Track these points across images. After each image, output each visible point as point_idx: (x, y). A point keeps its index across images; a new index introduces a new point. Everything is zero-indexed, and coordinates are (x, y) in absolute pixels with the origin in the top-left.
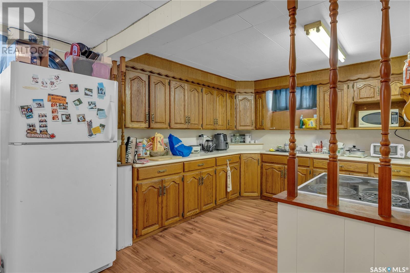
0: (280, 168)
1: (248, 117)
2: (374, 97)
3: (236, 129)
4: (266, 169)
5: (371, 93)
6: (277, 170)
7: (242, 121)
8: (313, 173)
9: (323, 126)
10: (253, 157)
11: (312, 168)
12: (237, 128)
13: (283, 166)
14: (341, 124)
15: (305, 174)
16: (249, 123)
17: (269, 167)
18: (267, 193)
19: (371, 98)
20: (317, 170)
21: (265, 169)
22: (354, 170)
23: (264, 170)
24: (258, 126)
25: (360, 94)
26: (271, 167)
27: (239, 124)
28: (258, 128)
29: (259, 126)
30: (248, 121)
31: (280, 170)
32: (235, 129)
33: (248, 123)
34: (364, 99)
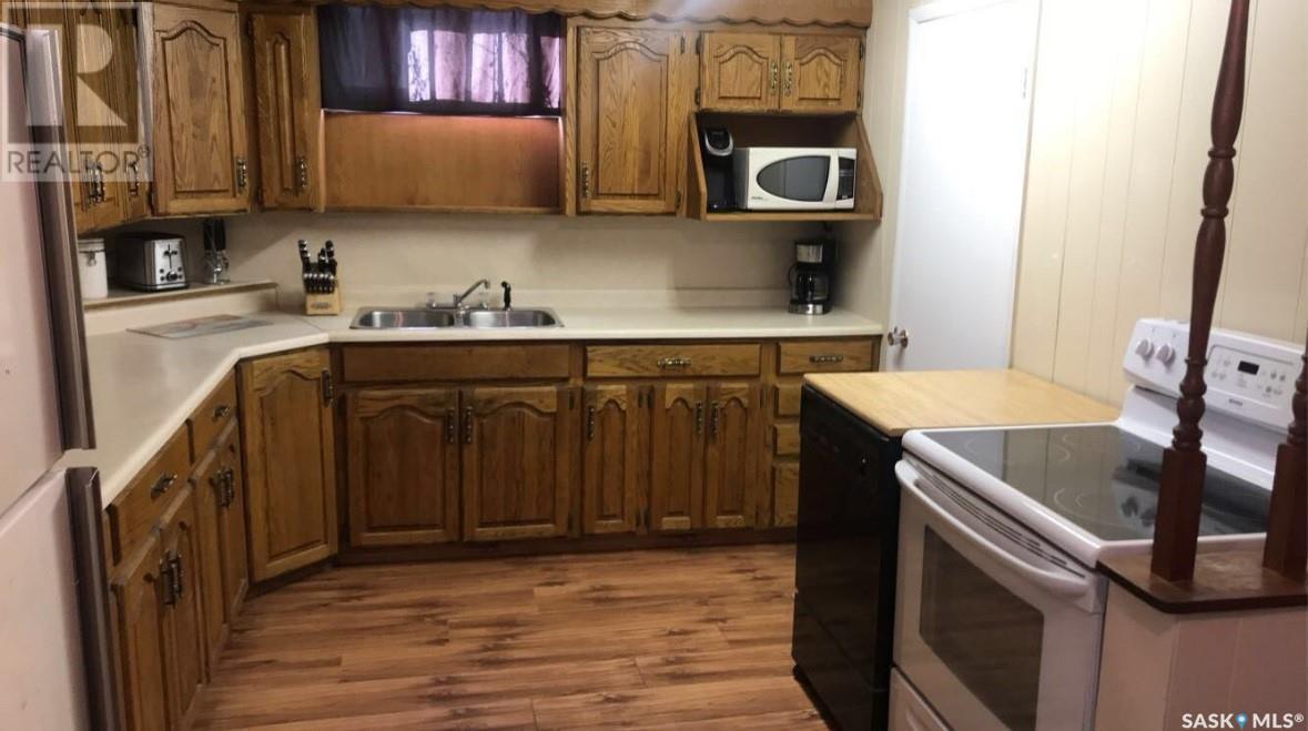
0: (438, 404)
1: (214, 138)
2: (760, 98)
3: (153, 214)
4: (365, 419)
5: (754, 84)
6: (423, 414)
7: (183, 167)
8: (582, 404)
9: (595, 202)
10: (298, 366)
11: (580, 382)
12: (161, 210)
13: (455, 390)
14: (656, 196)
15: (554, 410)
16: (221, 176)
17: (382, 406)
18: (371, 529)
19: (750, 101)
20: (600, 387)
21: (362, 419)
22: (723, 371)
23: (356, 427)
24: (273, 194)
25: (719, 82)
26: (397, 402)
27: (171, 181)
28: (274, 205)
29: (277, 189)
30: (218, 166)
31: (442, 410)
32: (149, 212)
33: (216, 177)
34: (732, 101)
